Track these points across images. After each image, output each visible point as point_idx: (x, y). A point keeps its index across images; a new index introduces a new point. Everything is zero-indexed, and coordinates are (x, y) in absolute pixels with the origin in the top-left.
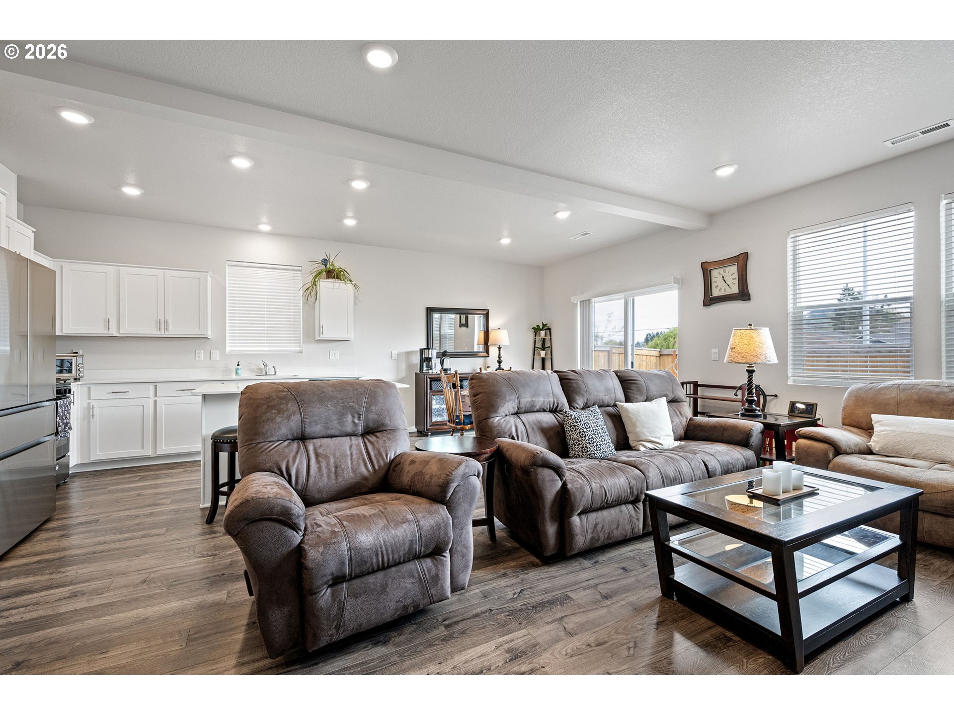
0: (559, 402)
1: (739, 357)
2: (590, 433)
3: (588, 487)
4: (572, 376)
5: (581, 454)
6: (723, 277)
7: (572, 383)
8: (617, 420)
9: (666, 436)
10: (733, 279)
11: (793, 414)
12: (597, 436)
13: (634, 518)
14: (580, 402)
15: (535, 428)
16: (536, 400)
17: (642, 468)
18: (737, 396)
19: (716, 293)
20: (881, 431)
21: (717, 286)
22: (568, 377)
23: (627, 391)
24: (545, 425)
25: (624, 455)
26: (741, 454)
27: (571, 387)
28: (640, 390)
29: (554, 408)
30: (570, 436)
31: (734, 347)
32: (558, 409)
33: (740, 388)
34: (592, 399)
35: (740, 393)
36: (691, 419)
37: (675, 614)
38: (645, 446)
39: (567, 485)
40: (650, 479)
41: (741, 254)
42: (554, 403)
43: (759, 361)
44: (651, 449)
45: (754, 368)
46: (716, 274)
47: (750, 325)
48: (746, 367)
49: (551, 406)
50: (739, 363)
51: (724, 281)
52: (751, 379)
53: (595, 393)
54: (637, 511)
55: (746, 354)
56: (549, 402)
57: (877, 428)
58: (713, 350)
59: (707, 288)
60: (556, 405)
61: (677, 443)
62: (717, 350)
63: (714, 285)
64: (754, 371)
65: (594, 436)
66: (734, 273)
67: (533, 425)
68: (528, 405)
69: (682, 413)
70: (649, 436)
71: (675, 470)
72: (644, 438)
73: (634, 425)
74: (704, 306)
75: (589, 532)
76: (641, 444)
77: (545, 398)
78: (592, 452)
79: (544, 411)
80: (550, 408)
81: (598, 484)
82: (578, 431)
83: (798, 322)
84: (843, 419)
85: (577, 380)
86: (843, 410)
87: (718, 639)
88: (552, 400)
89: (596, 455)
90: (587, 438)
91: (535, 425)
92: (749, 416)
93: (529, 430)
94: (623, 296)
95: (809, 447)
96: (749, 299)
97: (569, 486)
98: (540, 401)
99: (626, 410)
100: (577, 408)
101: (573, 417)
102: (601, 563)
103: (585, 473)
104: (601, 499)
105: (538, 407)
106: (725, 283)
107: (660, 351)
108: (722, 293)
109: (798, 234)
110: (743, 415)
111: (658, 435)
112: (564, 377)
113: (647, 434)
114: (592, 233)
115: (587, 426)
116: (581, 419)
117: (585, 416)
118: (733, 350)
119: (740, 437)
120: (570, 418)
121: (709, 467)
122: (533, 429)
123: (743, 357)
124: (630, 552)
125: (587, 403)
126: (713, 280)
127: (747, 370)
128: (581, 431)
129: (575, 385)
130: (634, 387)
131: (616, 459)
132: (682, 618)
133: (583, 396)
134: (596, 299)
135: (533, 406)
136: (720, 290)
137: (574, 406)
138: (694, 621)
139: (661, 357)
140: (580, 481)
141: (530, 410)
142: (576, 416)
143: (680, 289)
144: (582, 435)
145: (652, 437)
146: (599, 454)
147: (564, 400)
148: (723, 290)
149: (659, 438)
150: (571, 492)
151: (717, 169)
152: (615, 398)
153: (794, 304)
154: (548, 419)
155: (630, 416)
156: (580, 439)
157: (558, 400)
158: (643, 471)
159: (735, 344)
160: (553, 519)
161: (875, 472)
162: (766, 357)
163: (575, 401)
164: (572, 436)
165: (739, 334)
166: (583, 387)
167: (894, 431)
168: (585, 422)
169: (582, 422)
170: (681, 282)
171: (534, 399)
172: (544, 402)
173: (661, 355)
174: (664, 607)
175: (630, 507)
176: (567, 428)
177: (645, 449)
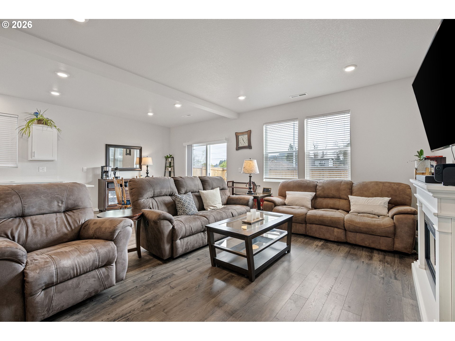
0: (174, 191)
2: (186, 204)
3: (184, 227)
4: (180, 179)
5: (182, 213)
6: (243, 139)
7: (180, 182)
8: (199, 198)
9: (219, 203)
10: (246, 140)
11: (264, 192)
12: (190, 205)
13: (203, 238)
14: (183, 191)
18: (247, 186)
19: (240, 145)
20: (289, 197)
22: (178, 180)
23: (204, 186)
24: (166, 202)
25: (201, 213)
26: (245, 208)
27: (179, 184)
28: (209, 185)
29: (171, 194)
32: (173, 194)
33: (248, 183)
34: (189, 189)
35: (247, 185)
36: (230, 196)
37: (216, 272)
39: (174, 227)
42: (171, 192)
43: (253, 173)
44: (213, 209)
45: (251, 175)
46: (240, 138)
47: (250, 159)
48: (249, 175)
50: (246, 173)
52: (251, 179)
53: (190, 187)
54: (205, 235)
56: (169, 191)
58: (239, 168)
59: (237, 143)
61: (223, 206)
63: (240, 142)
64: (251, 177)
65: (188, 205)
66: (246, 138)
68: (158, 193)
69: (226, 194)
70: (212, 204)
71: (220, 217)
72: (210, 205)
73: (207, 200)
74: (236, 150)
75: (184, 246)
76: (209, 207)
77: (167, 190)
78: (187, 212)
79: (166, 195)
80: (169, 194)
81: (188, 225)
82: (181, 204)
83: (267, 158)
84: (279, 193)
85: (182, 181)
86: (279, 190)
89: (189, 213)
90: (185, 206)
91: (162, 202)
92: (250, 194)
93: (159, 204)
94: (206, 144)
95: (267, 204)
96: (251, 149)
97: (176, 227)
98: (164, 191)
99: (203, 193)
100: (182, 193)
101: (179, 197)
102: (189, 259)
103: (183, 221)
104: (189, 231)
105: (163, 194)
107: (223, 168)
109: (267, 125)
110: (248, 194)
111: (216, 203)
112: (176, 180)
115: (185, 201)
116: (183, 198)
117: (185, 197)
118: (244, 168)
119: (246, 202)
121: (234, 215)
122: (161, 204)
123: (248, 171)
124: (202, 252)
125: (186, 191)
127: (249, 176)
128: (183, 203)
130: (207, 184)
131: (198, 214)
132: (218, 273)
133: (185, 188)
134: (194, 145)
135: (161, 193)
136: (242, 144)
137: (180, 193)
140: (181, 225)
141: (159, 195)
142: (181, 197)
144: (183, 205)
147: (176, 190)
149: (216, 205)
150: (176, 230)
152: (199, 188)
153: (266, 151)
154: (168, 199)
155: (205, 196)
156: (182, 207)
158: (208, 218)
159: (245, 166)
160: (168, 242)
162: (255, 171)
163: (181, 190)
164: (179, 206)
165: (246, 162)
166: (185, 184)
168: (185, 199)
169: (183, 200)
170: (228, 140)
171: (161, 190)
173: (223, 170)
174: (212, 271)
175: (202, 233)
176: (176, 202)
177: (210, 209)
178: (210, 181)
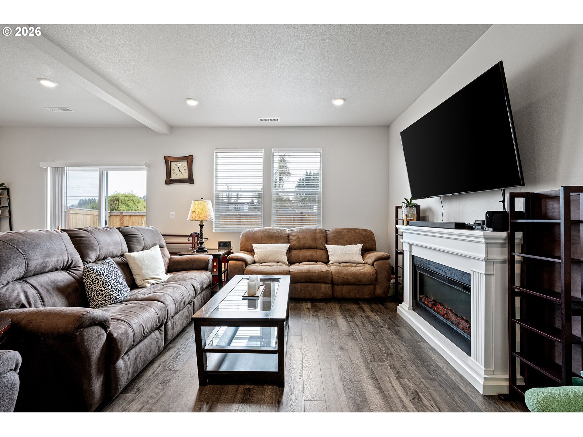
0: (74, 259)
1: (198, 217)
2: (112, 282)
3: (130, 329)
4: (83, 234)
5: (104, 302)
6: (178, 168)
7: (84, 240)
8: (125, 267)
9: (162, 272)
10: (185, 170)
11: (220, 248)
12: (118, 283)
13: (159, 339)
14: (93, 256)
15: (50, 289)
16: (49, 260)
17: (162, 300)
18: (189, 240)
19: (174, 177)
20: (258, 252)
21: (175, 172)
22: (79, 235)
23: (130, 244)
24: (61, 284)
25: (139, 293)
26: (206, 274)
27: (83, 244)
28: (138, 241)
29: (68, 265)
30: (92, 288)
31: (194, 211)
32: (72, 266)
33: (191, 235)
34: (103, 253)
35: (191, 239)
36: (170, 258)
37: (215, 394)
38: (150, 283)
39: (113, 335)
40: (169, 306)
41: (189, 156)
42: (68, 261)
43: (208, 220)
44: (154, 284)
45: (203, 224)
46: (174, 165)
47: (202, 198)
48: (199, 223)
49: (65, 264)
50: (198, 221)
51: (179, 170)
52: (202, 230)
53: (107, 248)
54: (161, 333)
55: (202, 215)
56: (64, 260)
57: (256, 251)
58: (171, 213)
59: (168, 173)
60: (70, 262)
61: (169, 276)
62: (174, 213)
63: (172, 172)
64: (203, 225)
65: (116, 284)
66: (185, 166)
67: (46, 286)
68: (38, 267)
69: (165, 255)
70: (152, 275)
71: (180, 294)
72: (148, 277)
73: (141, 269)
74: (166, 184)
75: (131, 367)
76: (147, 282)
77: (58, 257)
78: (115, 298)
79: (57, 270)
80: (63, 266)
81: (137, 324)
82: (101, 283)
83: (217, 199)
84: (241, 248)
85: (88, 237)
86: (241, 243)
87: (245, 394)
88: (66, 258)
89: (118, 300)
90: (110, 287)
91: (50, 286)
92: (201, 252)
93: (44, 293)
94: (98, 169)
95: (235, 264)
96: (194, 183)
97: (115, 335)
98: (52, 262)
99: (133, 258)
100: (90, 262)
101: (95, 271)
102: (143, 389)
103: (123, 318)
104: (140, 335)
105: (50, 267)
106: (180, 171)
107: (110, 213)
108: (178, 177)
109: (218, 152)
110: (197, 252)
111: (158, 273)
112: (74, 235)
113: (150, 274)
114: (72, 111)
115: (109, 276)
116: (103, 271)
117: (105, 268)
118: (194, 213)
119: (204, 265)
120: (92, 272)
121: (196, 287)
122: (48, 291)
123: (200, 217)
124: (159, 366)
125: (99, 257)
126: (172, 168)
127: (200, 225)
128: (104, 281)
129: (87, 242)
130: (134, 240)
131: (136, 298)
132: (220, 394)
133: (96, 250)
134: (70, 168)
135: (45, 267)
136: (176, 175)
137: (87, 260)
138: (227, 392)
139: (111, 216)
140: (123, 327)
141: (41, 271)
142: (98, 269)
143: (148, 171)
144: (105, 285)
145: (154, 275)
146: (120, 299)
147: (77, 257)
148: (178, 176)
149: (159, 275)
150: (118, 340)
151: (188, 99)
152: (122, 249)
153: (216, 189)
154: (63, 277)
155: (137, 262)
156: (103, 289)
157: (72, 257)
158: (164, 302)
159: (195, 209)
160: (99, 372)
161: (262, 271)
162: (211, 217)
163: (88, 256)
164: (94, 289)
165: (197, 203)
166: (96, 243)
167: (262, 251)
168: (107, 273)
169: (105, 274)
170: (149, 167)
171: (46, 260)
172: (58, 261)
173: (111, 215)
174: (206, 394)
175: (157, 332)
176: (87, 282)
177: (150, 285)
178: (140, 235)
